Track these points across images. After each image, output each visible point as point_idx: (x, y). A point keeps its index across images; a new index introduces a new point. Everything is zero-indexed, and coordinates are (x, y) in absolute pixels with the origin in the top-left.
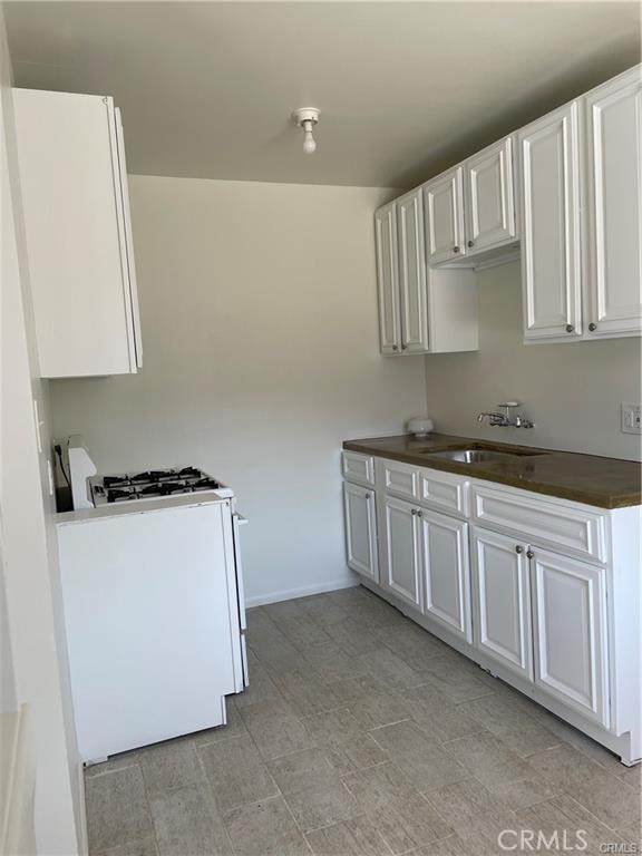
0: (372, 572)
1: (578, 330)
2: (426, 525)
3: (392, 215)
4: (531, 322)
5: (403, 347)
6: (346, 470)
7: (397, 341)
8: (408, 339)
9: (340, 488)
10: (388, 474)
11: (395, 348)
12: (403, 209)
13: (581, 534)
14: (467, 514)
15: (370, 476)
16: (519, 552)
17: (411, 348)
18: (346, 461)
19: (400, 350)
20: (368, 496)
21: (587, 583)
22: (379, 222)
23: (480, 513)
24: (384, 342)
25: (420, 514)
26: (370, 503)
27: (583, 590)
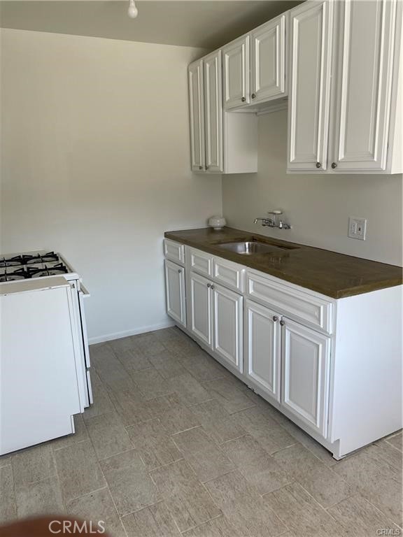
0: (182, 320)
1: (324, 166)
2: (216, 295)
3: (200, 69)
4: (292, 158)
5: (207, 168)
6: (166, 252)
7: (202, 163)
8: (210, 163)
9: (163, 263)
10: (193, 257)
11: (201, 168)
12: (208, 65)
13: (316, 314)
14: (243, 291)
15: (181, 258)
16: (275, 320)
17: (212, 169)
18: (166, 246)
19: (204, 170)
20: (180, 271)
21: (318, 346)
22: (191, 74)
23: (251, 291)
24: (194, 163)
25: (212, 287)
26: (182, 275)
27: (315, 350)
